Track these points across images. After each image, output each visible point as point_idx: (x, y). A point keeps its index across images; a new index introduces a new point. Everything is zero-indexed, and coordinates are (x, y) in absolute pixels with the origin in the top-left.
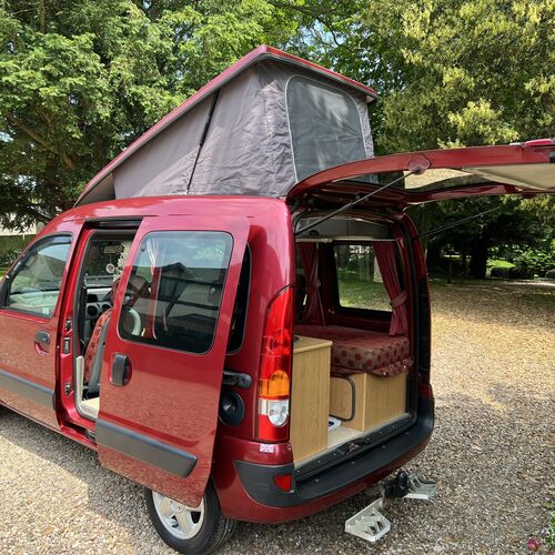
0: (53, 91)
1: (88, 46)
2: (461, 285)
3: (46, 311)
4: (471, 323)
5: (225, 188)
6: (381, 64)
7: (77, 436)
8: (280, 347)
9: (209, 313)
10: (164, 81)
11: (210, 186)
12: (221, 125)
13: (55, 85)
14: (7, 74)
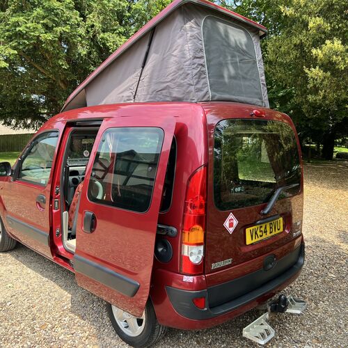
0: (49, 36)
1: (71, 5)
2: (317, 164)
3: (43, 182)
4: (325, 189)
5: (160, 97)
6: (265, 18)
7: (63, 264)
8: (197, 209)
9: (148, 182)
10: (122, 29)
11: (149, 96)
12: (156, 52)
13: (50, 32)
14: (19, 26)
